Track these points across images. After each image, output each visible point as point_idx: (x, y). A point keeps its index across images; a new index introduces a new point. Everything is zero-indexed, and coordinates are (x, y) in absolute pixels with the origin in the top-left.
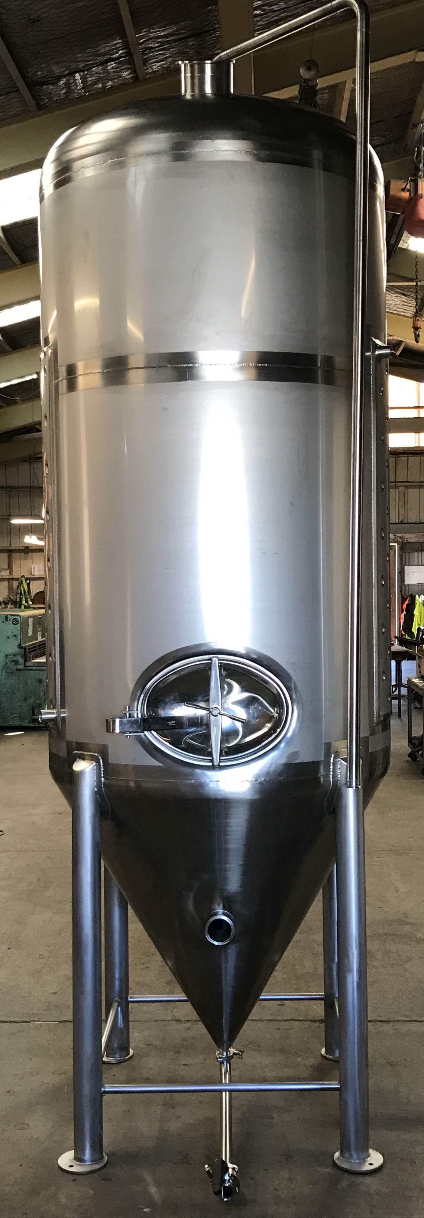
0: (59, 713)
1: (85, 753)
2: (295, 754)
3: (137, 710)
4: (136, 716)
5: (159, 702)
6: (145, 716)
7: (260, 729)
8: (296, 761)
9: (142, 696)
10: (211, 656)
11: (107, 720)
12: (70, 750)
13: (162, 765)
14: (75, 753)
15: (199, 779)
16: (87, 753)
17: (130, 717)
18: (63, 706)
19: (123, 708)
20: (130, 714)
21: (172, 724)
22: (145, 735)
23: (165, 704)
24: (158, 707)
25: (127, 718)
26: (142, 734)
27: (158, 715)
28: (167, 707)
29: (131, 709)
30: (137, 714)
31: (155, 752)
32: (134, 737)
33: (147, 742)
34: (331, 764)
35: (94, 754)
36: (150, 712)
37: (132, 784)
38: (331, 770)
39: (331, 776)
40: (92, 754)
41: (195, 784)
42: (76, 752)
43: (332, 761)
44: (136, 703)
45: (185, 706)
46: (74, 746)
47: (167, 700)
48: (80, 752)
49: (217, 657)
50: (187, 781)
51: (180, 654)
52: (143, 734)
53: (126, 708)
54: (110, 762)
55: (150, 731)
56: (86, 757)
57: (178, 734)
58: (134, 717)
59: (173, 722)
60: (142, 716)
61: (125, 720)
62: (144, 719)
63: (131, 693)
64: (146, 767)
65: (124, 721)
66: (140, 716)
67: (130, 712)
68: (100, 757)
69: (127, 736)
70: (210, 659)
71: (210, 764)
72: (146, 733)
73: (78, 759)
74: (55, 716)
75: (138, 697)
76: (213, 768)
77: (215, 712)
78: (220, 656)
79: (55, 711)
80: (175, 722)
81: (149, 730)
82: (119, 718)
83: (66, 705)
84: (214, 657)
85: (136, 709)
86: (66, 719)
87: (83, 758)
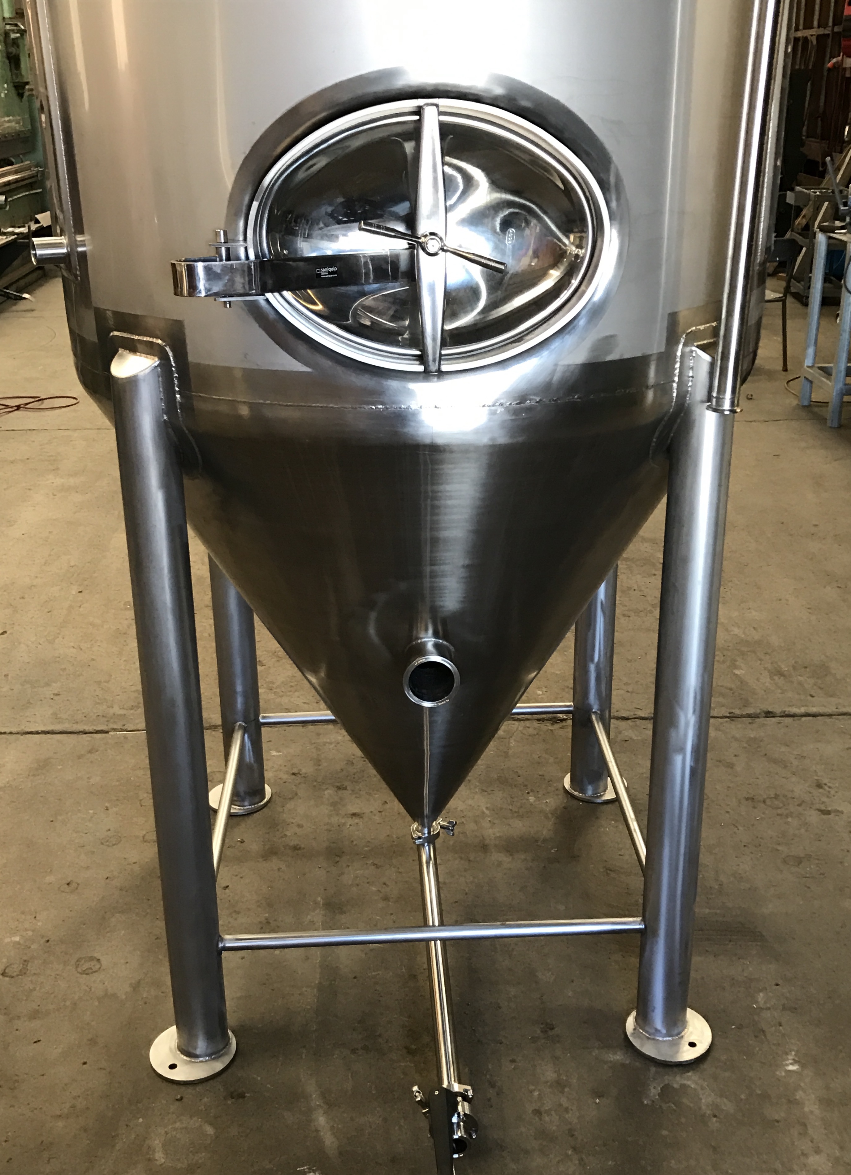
0: (73, 244)
1: (136, 337)
2: (608, 341)
3: (245, 240)
4: (242, 255)
5: (296, 222)
6: (264, 256)
7: (532, 284)
8: (609, 358)
9: (255, 204)
10: (421, 102)
11: (173, 265)
12: (103, 331)
13: (308, 370)
14: (113, 336)
15: (393, 403)
16: (140, 338)
17: (228, 259)
18: (79, 229)
19: (211, 236)
20: (228, 250)
21: (330, 273)
22: (267, 300)
23: (312, 223)
24: (294, 234)
25: (221, 260)
26: (261, 299)
27: (296, 251)
28: (316, 232)
29: (229, 237)
30: (246, 248)
31: (291, 340)
32: (242, 304)
33: (272, 315)
34: (678, 360)
35: (155, 340)
36: (275, 245)
37: (244, 411)
38: (677, 372)
39: (675, 385)
40: (151, 339)
41: (385, 413)
42: (116, 333)
43: (679, 354)
44: (241, 223)
45: (361, 229)
46: (111, 322)
47: (314, 214)
48: (125, 335)
49: (437, 106)
50: (366, 407)
51: (345, 97)
52: (262, 297)
53: (217, 234)
54: (191, 358)
55: (279, 291)
56: (139, 346)
57: (343, 295)
58: (238, 259)
59: (330, 270)
60: (257, 256)
61: (217, 265)
62: (262, 263)
63: (228, 196)
64: (275, 373)
65: (215, 269)
66: (252, 256)
67: (228, 245)
68: (168, 349)
69: (225, 302)
70: (419, 111)
71: (421, 368)
72: (269, 295)
73: (121, 351)
74: (64, 251)
75: (244, 209)
76: (427, 374)
77: (433, 246)
78: (445, 103)
79: (64, 240)
80: (335, 269)
81: (278, 288)
82: (204, 261)
83: (85, 227)
84: (428, 105)
85: (241, 238)
86: (88, 258)
87: (133, 348)
